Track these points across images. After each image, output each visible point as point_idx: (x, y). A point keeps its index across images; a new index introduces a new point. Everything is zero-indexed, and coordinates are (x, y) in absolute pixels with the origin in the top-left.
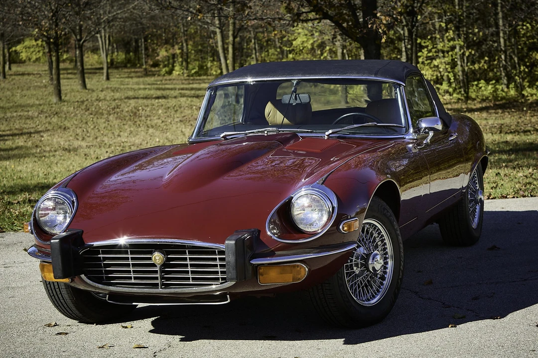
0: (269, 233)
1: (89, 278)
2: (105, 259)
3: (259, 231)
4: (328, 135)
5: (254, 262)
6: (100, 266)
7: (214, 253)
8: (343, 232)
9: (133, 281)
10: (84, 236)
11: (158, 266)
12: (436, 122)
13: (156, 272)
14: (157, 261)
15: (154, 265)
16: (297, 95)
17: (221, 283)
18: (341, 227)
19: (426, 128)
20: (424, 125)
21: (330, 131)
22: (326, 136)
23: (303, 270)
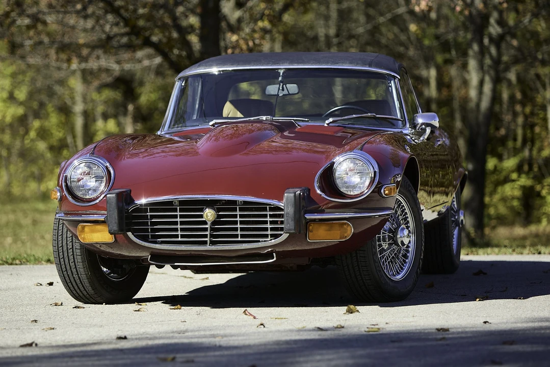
0: (319, 192)
1: (137, 237)
2: (152, 217)
3: (309, 190)
4: (328, 124)
5: (308, 217)
6: (146, 224)
7: (265, 209)
8: (384, 195)
9: (180, 239)
10: (132, 194)
11: (209, 223)
12: (433, 118)
13: (206, 229)
14: (209, 217)
15: (205, 223)
16: (284, 86)
17: (271, 240)
18: (382, 191)
19: (423, 124)
20: (420, 121)
21: (331, 120)
22: (326, 125)
23: (349, 228)
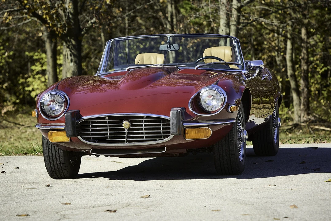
0: (191, 109)
1: (83, 138)
2: (92, 126)
3: (185, 109)
4: (197, 68)
6: (89, 131)
7: (159, 121)
9: (109, 139)
10: (80, 113)
11: (126, 130)
12: (261, 63)
13: (124, 134)
14: (126, 126)
15: (124, 129)
16: (171, 45)
17: (163, 139)
18: (229, 109)
19: (254, 67)
20: (253, 65)
21: (199, 66)
22: (196, 69)
23: (209, 132)
